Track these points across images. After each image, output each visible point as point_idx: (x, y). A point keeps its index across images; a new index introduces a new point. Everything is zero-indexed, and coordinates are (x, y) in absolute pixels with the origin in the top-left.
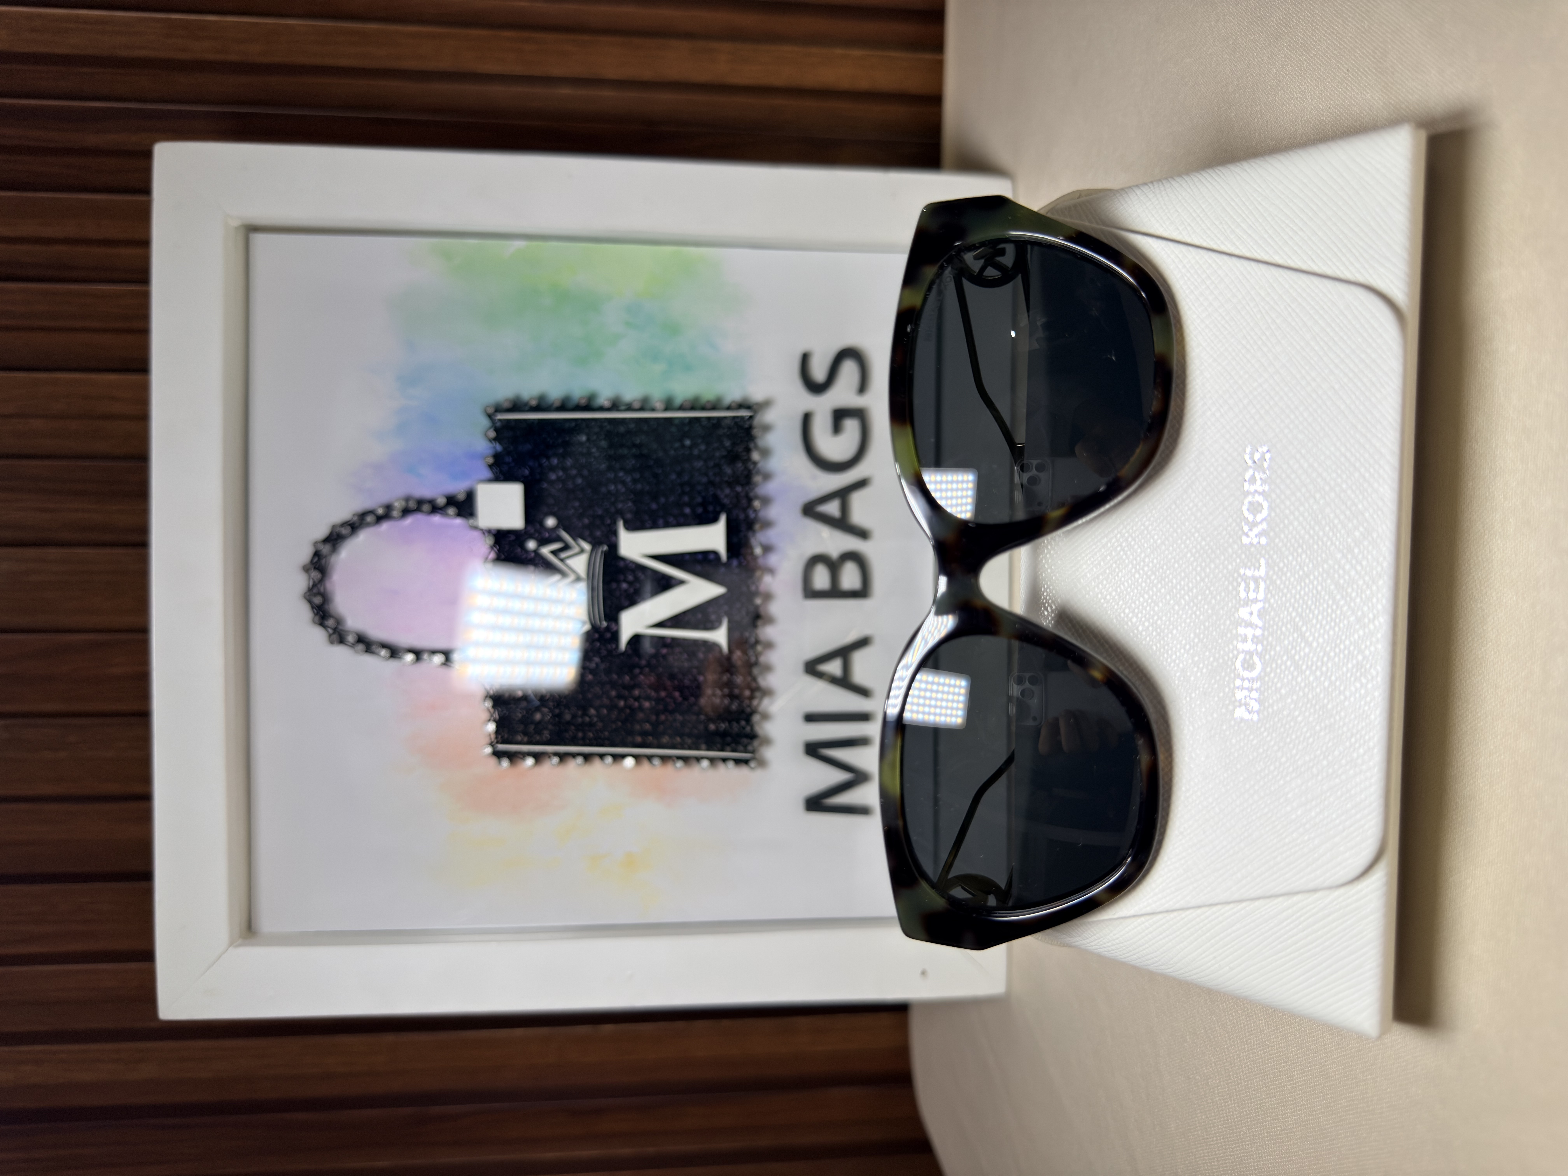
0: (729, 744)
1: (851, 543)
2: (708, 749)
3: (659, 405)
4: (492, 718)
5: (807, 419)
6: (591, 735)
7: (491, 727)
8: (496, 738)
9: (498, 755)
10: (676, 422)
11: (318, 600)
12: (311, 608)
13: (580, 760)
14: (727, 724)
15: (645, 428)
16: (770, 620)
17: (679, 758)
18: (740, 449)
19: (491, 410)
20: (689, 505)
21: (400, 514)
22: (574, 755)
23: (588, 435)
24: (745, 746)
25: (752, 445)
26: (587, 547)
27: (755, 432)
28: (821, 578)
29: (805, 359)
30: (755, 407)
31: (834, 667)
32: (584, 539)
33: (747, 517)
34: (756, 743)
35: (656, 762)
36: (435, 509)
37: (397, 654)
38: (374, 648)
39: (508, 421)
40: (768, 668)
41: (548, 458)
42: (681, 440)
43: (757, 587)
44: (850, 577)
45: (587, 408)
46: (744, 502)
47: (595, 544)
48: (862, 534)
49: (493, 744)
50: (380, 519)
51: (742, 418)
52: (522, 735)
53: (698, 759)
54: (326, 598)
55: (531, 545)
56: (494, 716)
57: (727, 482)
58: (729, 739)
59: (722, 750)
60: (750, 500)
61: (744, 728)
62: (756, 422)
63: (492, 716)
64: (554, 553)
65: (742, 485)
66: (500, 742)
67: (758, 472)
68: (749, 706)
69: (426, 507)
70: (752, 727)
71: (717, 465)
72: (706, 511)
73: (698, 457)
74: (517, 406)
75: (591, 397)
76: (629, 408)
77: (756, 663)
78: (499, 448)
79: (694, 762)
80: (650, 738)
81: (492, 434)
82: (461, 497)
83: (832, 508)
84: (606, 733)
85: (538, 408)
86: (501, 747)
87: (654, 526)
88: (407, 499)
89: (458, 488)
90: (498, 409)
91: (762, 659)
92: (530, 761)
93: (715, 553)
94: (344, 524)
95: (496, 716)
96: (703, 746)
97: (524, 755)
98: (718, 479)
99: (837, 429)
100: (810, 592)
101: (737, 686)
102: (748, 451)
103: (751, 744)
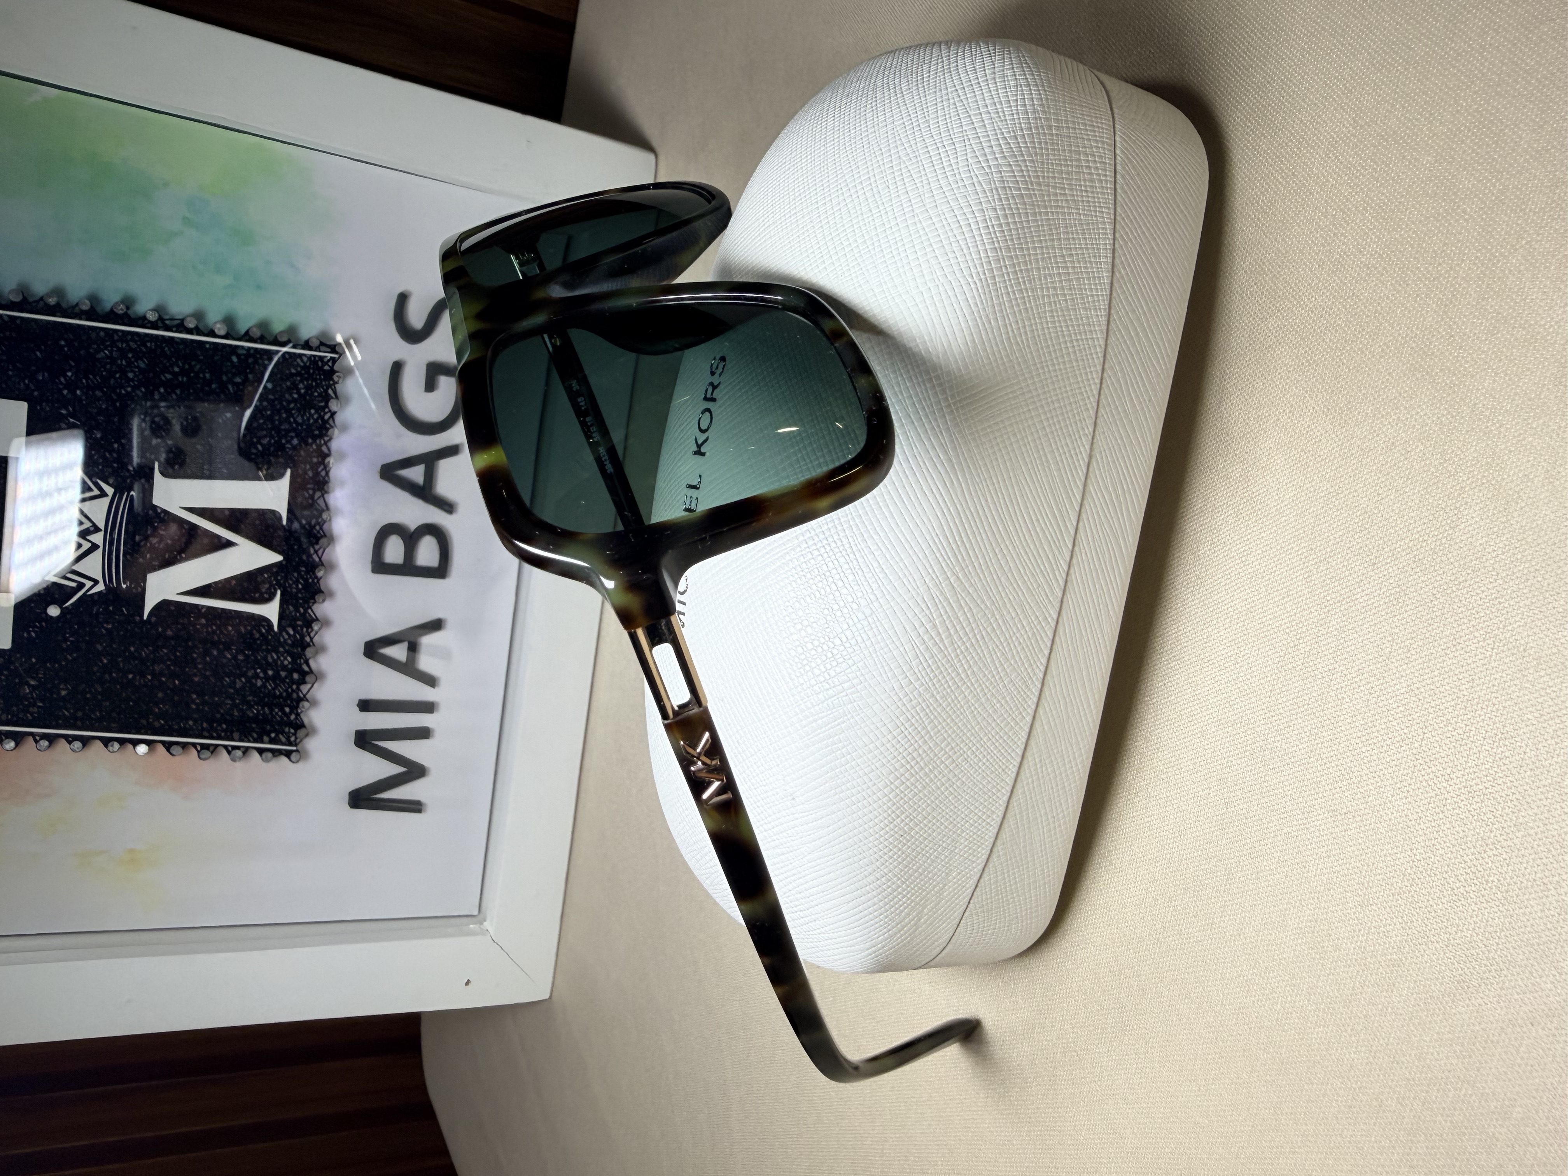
0: (268, 734)
1: (431, 515)
2: (242, 739)
5: (397, 369)
6: (91, 715)
10: (240, 352)
14: (267, 709)
15: (199, 352)
16: (332, 595)
17: (205, 747)
18: (317, 394)
22: (68, 740)
24: (288, 736)
25: (331, 392)
26: (110, 491)
28: (394, 551)
29: (403, 299)
30: (337, 348)
31: (398, 652)
32: (106, 480)
33: (318, 474)
34: (301, 733)
40: (324, 650)
41: (64, 373)
42: (243, 374)
43: (321, 557)
44: (427, 553)
45: (122, 318)
46: (316, 457)
47: (120, 487)
48: (446, 506)
51: (321, 358)
53: (228, 750)
57: (296, 430)
58: (268, 728)
59: (259, 740)
60: (323, 456)
61: (288, 715)
62: (338, 366)
65: (315, 437)
67: (335, 424)
68: (298, 691)
70: (298, 715)
71: (287, 410)
72: (266, 463)
74: (25, 302)
75: (130, 305)
76: (181, 326)
77: (310, 644)
79: (223, 751)
80: (170, 723)
83: (416, 474)
84: (114, 715)
85: (55, 310)
87: (199, 473)
91: (318, 639)
92: (9, 745)
93: (274, 514)
96: (236, 735)
97: (3, 736)
98: (284, 426)
99: (430, 386)
100: (380, 566)
101: (284, 668)
102: (327, 398)
103: (295, 734)
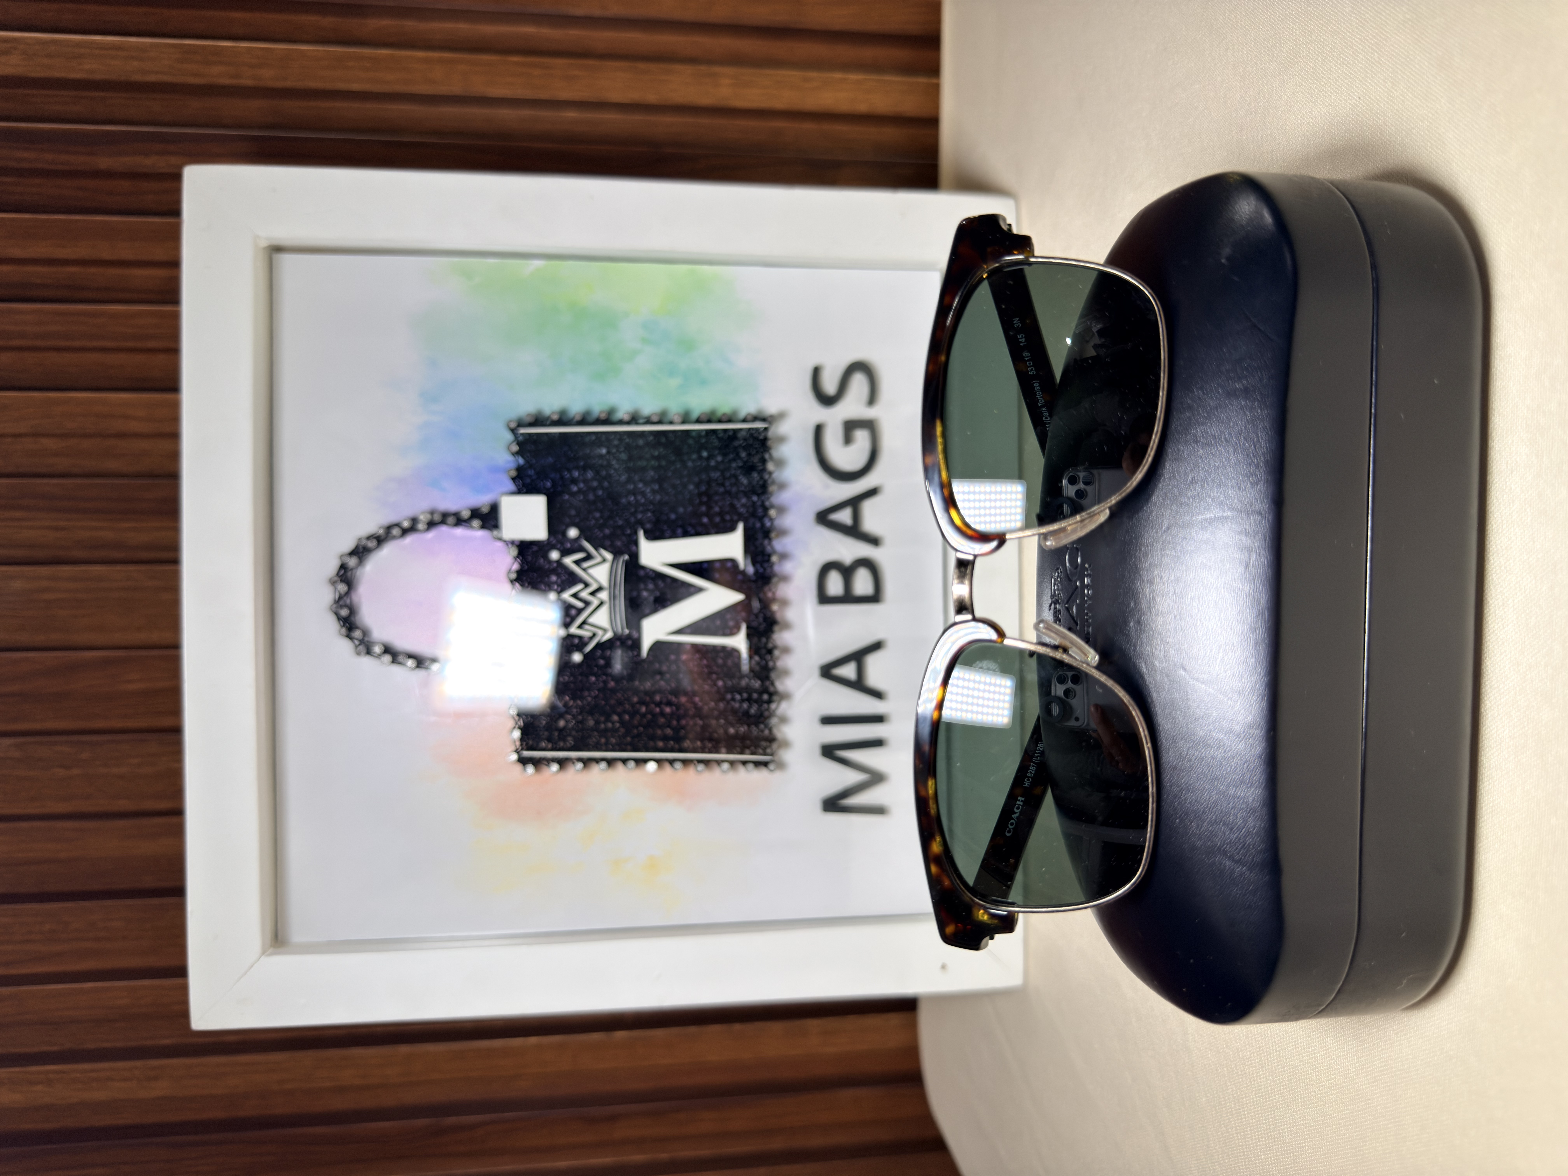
0: (748, 748)
1: (863, 550)
2: (728, 752)
3: (677, 419)
4: (517, 726)
5: (819, 430)
6: (613, 740)
7: (517, 734)
8: (521, 745)
9: (523, 761)
10: (694, 434)
11: (344, 612)
12: (337, 620)
13: (603, 765)
14: (746, 727)
15: (663, 440)
16: (787, 626)
17: (700, 761)
18: (756, 459)
19: (513, 425)
20: (707, 514)
21: (426, 527)
22: (597, 761)
23: (608, 448)
24: (765, 749)
25: (767, 456)
26: (609, 556)
27: (769, 443)
28: (835, 584)
29: (816, 372)
30: (769, 419)
31: (848, 671)
32: (606, 549)
33: (763, 525)
34: (775, 746)
35: (678, 765)
36: (459, 521)
37: (423, 664)
38: (401, 658)
39: (530, 434)
40: (786, 673)
41: (569, 470)
42: (698, 453)
43: (774, 593)
44: (862, 583)
45: (607, 422)
46: (760, 511)
47: (617, 553)
48: (874, 541)
49: (519, 750)
50: (405, 532)
51: (757, 429)
52: (546, 742)
53: (719, 762)
54: (353, 611)
55: (554, 555)
56: (519, 723)
57: (743, 491)
58: (748, 742)
59: (742, 753)
60: (766, 509)
61: (762, 731)
62: (770, 434)
63: (516, 723)
64: (577, 562)
65: (758, 495)
66: (525, 748)
67: (773, 482)
68: (768, 710)
69: (451, 520)
70: (770, 730)
71: (735, 476)
72: (723, 520)
73: (715, 468)
74: (538, 420)
75: (611, 411)
76: (648, 421)
77: (774, 668)
78: (521, 461)
79: (715, 765)
80: (672, 743)
81: (515, 448)
82: (485, 510)
83: (844, 516)
84: (629, 739)
85: (560, 422)
86: (527, 754)
87: (674, 536)
88: (432, 513)
89: (482, 501)
90: (521, 424)
91: (780, 664)
92: (555, 767)
93: (733, 561)
94: (369, 538)
95: (521, 723)
96: (723, 750)
97: (549, 761)
98: (734, 489)
99: (848, 440)
100: (824, 599)
101: (756, 691)
102: (764, 461)
103: (770, 746)
